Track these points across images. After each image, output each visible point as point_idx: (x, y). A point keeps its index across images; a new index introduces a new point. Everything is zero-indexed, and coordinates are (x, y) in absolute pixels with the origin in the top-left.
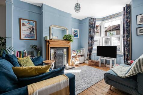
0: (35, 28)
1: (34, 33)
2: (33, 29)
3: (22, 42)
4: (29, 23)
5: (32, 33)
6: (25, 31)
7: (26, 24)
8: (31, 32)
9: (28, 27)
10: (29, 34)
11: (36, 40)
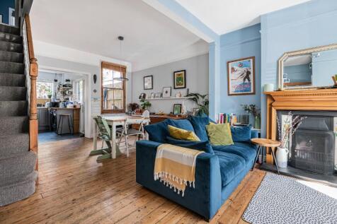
0: (251, 71)
1: (249, 80)
2: (248, 73)
3: (231, 100)
4: (241, 66)
5: (247, 81)
6: (236, 80)
7: (236, 68)
8: (244, 80)
9: (240, 72)
10: (241, 85)
11: (254, 93)
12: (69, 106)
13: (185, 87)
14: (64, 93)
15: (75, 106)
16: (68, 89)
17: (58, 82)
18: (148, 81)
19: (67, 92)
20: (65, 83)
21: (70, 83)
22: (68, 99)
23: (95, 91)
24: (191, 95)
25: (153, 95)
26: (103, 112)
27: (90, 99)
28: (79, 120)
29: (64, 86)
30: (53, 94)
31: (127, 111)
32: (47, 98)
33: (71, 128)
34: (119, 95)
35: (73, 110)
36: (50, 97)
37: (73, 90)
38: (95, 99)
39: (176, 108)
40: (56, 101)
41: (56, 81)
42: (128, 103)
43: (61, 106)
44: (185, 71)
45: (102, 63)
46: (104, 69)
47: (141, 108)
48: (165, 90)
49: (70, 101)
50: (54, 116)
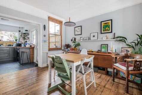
12: (27, 46)
13: (112, 32)
14: (24, 38)
15: (31, 46)
16: (27, 36)
17: (21, 32)
18: (78, 29)
19: (26, 37)
20: (25, 32)
21: (28, 32)
22: (27, 42)
23: (45, 36)
24: (117, 38)
25: (82, 38)
26: (50, 50)
27: (41, 41)
28: (33, 54)
29: (24, 34)
30: (18, 39)
31: (63, 49)
32: (15, 41)
33: (29, 60)
34: (58, 39)
35: (30, 48)
36: (16, 40)
37: (30, 36)
38: (45, 41)
39: (103, 47)
40: (20, 43)
41: (20, 31)
42: (64, 44)
43: (23, 46)
44: (111, 20)
45: (49, 17)
46: (50, 22)
47: (73, 47)
48: (92, 35)
49: (28, 43)
50: (18, 52)
